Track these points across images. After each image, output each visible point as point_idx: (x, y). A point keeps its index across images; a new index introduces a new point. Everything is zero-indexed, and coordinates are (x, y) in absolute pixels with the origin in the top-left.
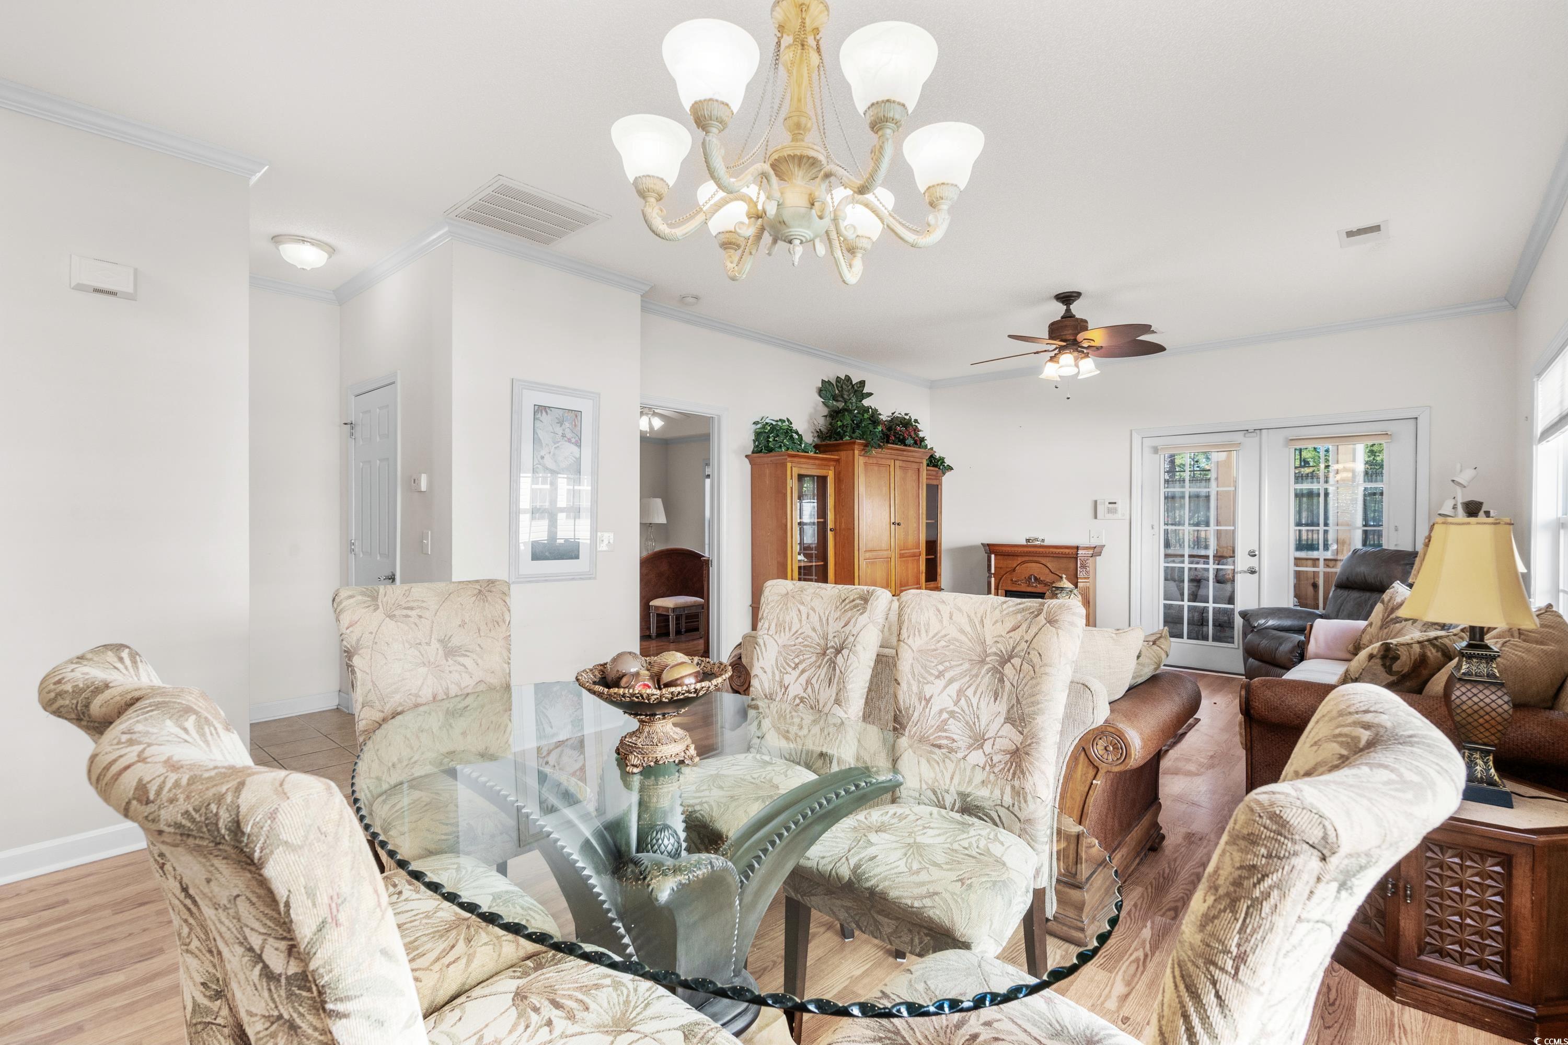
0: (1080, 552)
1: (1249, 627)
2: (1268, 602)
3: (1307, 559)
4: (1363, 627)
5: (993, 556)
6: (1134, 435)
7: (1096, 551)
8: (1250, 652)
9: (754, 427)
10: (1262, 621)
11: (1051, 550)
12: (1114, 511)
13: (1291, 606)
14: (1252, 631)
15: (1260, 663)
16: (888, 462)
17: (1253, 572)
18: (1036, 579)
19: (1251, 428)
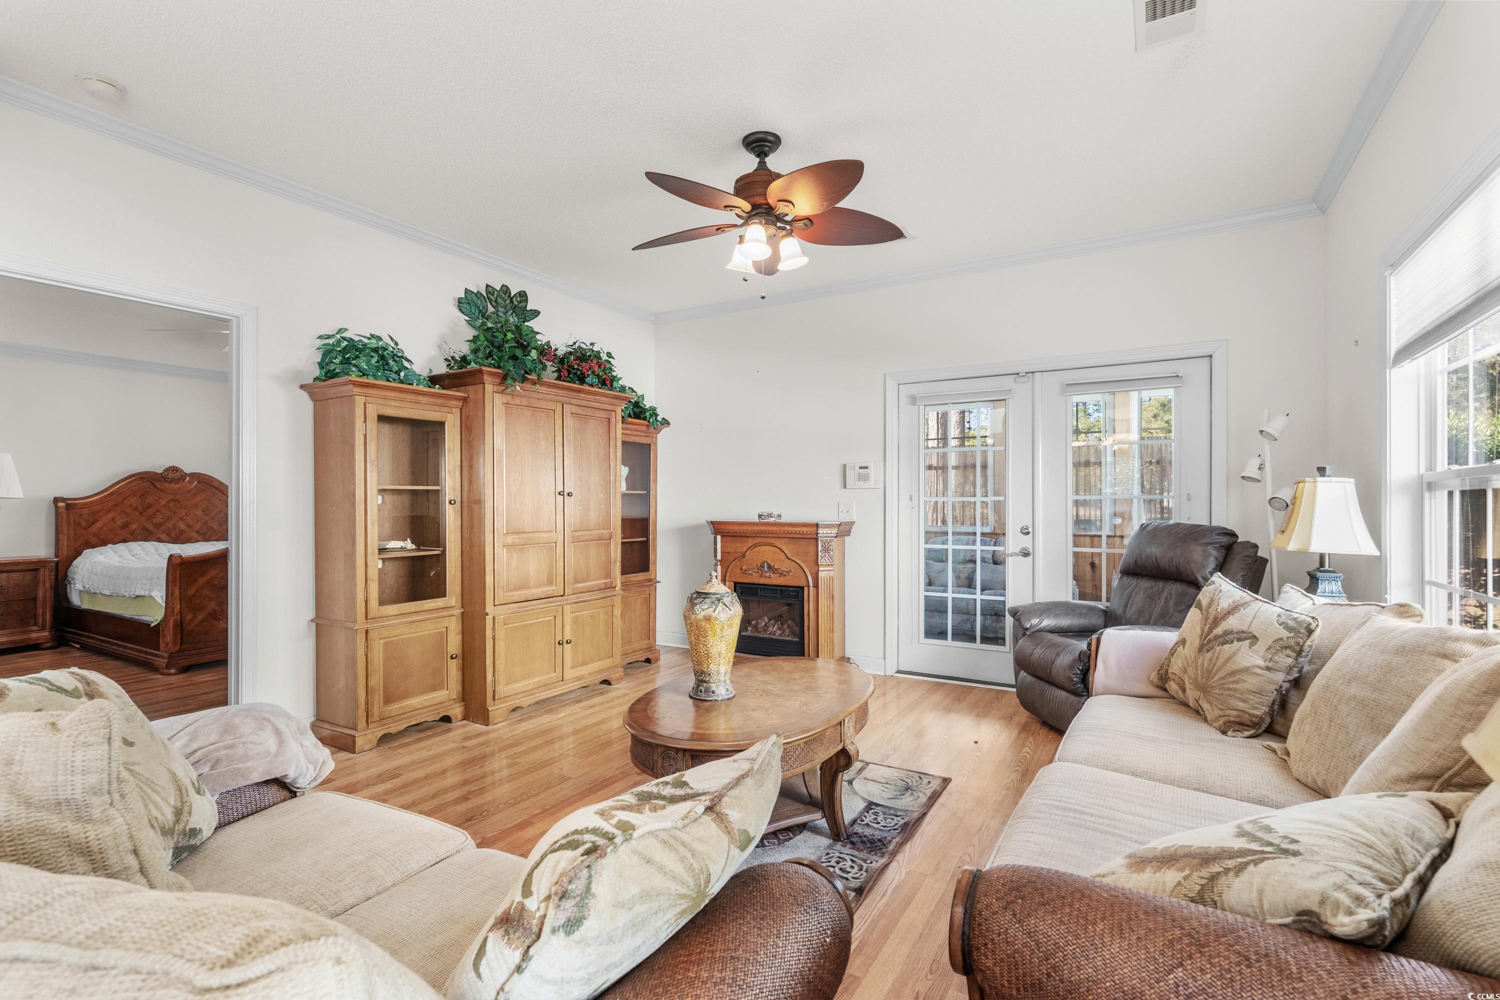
0: (820, 531)
1: (1021, 631)
2: (1044, 596)
3: (1085, 536)
4: (1171, 645)
5: (719, 537)
6: (889, 380)
7: (844, 530)
8: (1022, 663)
9: (320, 343)
10: (1035, 621)
11: (786, 528)
12: (863, 478)
13: (1070, 599)
14: (1024, 634)
15: (1034, 679)
16: (552, 406)
17: (1026, 554)
18: (770, 567)
19: (1022, 369)
